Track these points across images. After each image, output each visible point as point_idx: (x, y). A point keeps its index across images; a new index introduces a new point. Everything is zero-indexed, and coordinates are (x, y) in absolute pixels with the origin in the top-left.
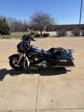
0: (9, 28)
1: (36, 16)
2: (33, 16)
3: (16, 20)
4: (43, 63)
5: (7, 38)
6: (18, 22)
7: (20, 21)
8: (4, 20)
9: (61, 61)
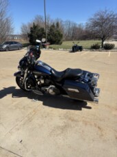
0: (61, 36)
1: (98, 17)
2: (93, 17)
3: (75, 24)
4: (51, 88)
5: (54, 49)
6: (77, 26)
7: (80, 25)
8: (58, 24)
9: (69, 89)
